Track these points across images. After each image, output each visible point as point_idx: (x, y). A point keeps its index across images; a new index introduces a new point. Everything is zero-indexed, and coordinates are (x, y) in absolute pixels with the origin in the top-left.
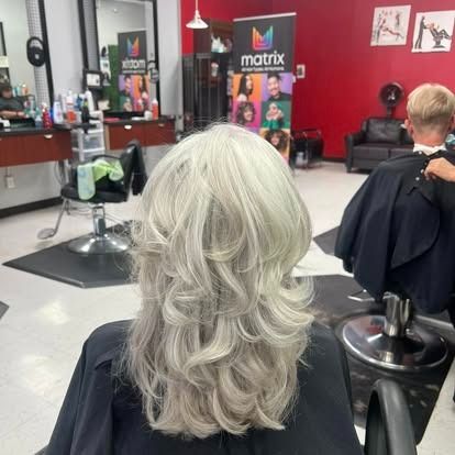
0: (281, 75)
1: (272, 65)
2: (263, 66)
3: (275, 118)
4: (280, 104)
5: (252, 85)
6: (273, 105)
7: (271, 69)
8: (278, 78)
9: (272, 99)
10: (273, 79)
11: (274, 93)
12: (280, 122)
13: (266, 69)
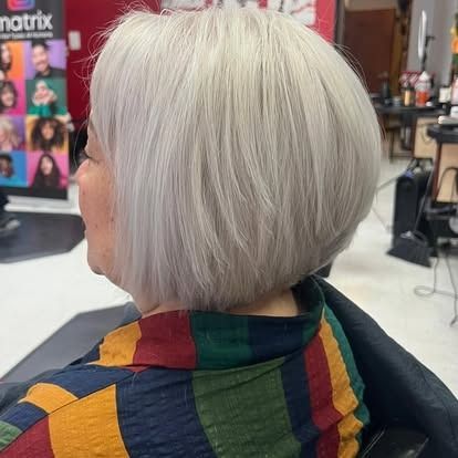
0: (49, 43)
1: (36, 30)
2: (24, 31)
3: (46, 101)
4: (51, 82)
5: (11, 57)
6: (41, 84)
7: (36, 35)
8: (46, 47)
9: (39, 76)
10: (39, 49)
11: (42, 68)
12: (53, 107)
13: (29, 35)
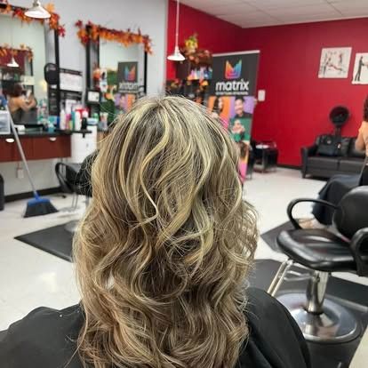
0: (245, 98)
1: (239, 91)
2: (232, 91)
3: (239, 132)
4: (244, 120)
5: (223, 105)
6: (238, 121)
7: (238, 93)
8: (243, 100)
9: (237, 117)
10: (239, 101)
11: (239, 112)
12: (242, 136)
13: (234, 93)
